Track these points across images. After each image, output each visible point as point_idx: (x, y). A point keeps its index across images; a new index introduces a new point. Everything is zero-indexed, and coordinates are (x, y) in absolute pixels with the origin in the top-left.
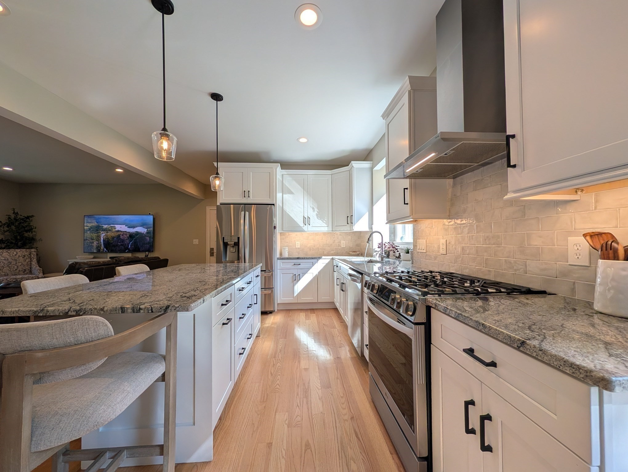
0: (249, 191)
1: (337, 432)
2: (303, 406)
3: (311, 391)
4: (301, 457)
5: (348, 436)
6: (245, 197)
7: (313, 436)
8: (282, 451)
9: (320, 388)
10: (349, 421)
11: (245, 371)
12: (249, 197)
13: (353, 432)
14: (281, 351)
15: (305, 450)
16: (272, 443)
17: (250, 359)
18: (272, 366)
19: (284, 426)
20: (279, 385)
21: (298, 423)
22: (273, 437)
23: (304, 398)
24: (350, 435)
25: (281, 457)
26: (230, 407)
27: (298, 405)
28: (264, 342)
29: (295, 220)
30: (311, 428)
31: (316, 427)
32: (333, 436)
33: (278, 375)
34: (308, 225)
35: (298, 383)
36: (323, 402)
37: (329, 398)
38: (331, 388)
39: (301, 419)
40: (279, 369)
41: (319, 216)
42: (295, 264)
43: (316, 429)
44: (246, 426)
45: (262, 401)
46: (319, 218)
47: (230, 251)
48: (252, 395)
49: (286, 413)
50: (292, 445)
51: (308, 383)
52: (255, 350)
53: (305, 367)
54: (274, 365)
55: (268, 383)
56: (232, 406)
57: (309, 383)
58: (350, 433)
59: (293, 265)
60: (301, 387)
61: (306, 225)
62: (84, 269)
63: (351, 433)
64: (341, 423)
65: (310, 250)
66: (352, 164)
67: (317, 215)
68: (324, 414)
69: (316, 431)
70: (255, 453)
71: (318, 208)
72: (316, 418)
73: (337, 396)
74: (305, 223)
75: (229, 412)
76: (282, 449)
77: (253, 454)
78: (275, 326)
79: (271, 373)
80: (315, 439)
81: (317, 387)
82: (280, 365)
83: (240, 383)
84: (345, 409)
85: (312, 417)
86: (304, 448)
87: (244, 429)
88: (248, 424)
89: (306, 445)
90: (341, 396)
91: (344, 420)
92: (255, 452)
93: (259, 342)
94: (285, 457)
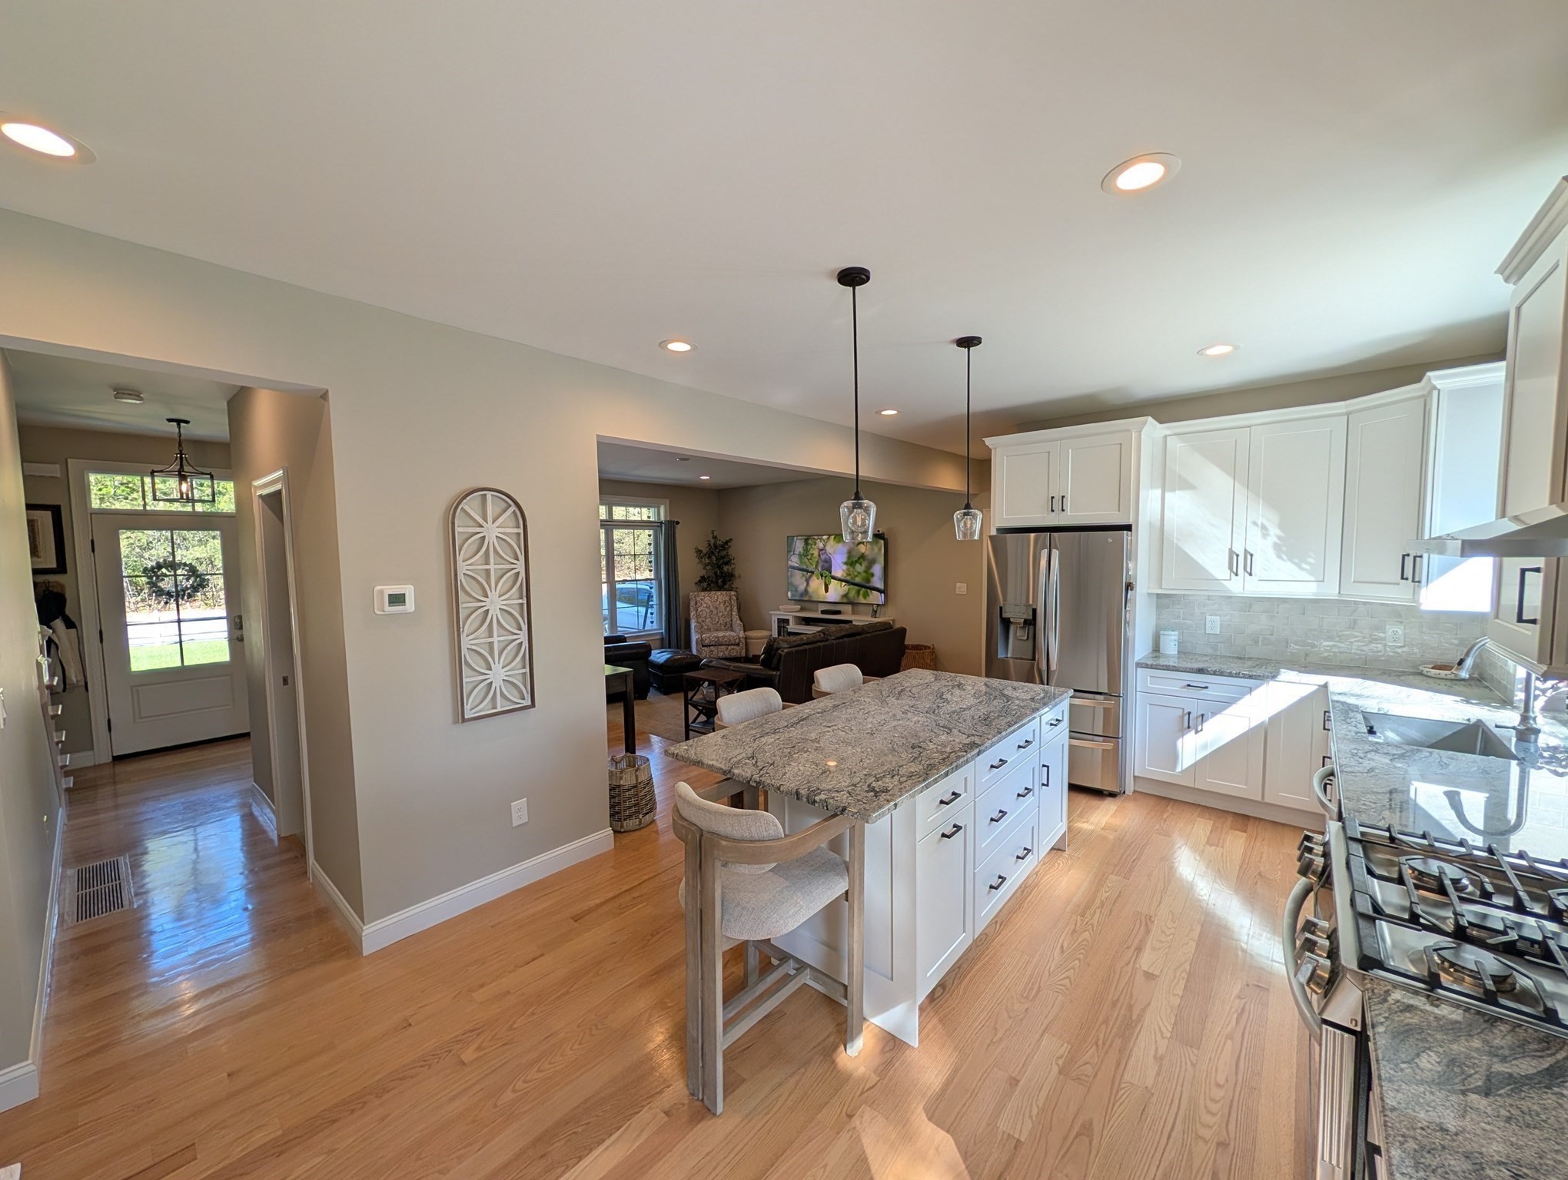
0: (1063, 497)
1: (1166, 1147)
2: (1107, 1052)
3: (1140, 1031)
4: (1065, 1138)
5: (1192, 1172)
6: (1053, 511)
7: (1107, 1121)
8: (1031, 1105)
9: (1169, 1035)
10: (1209, 1145)
11: (1010, 919)
12: (1063, 510)
13: (1207, 1170)
14: (1102, 904)
15: (1078, 1135)
16: (1018, 1081)
17: (1026, 899)
18: (1070, 932)
19: (1051, 1065)
20: (1070, 981)
21: (1083, 1077)
22: (1025, 1072)
23: (1117, 1038)
24: (1198, 1172)
25: (1027, 1115)
26: (965, 977)
27: (1096, 1043)
28: (1069, 869)
29: (1200, 562)
30: (1109, 1103)
31: (1121, 1107)
32: (1154, 1149)
33: (1076, 959)
34: (1247, 575)
35: (1115, 998)
36: (1160, 1067)
37: (1180, 1067)
38: (1198, 1049)
39: (1094, 1073)
40: (1083, 947)
41: (1284, 549)
42: (1189, 685)
43: (1118, 1113)
44: (981, 1025)
45: (1024, 996)
46: (1284, 557)
47: (1015, 636)
48: (1009, 974)
49: (1066, 1045)
50: (1056, 1109)
51: (1141, 1009)
52: (1043, 881)
53: (1150, 971)
54: (1074, 931)
55: (1049, 964)
56: (969, 976)
57: (1144, 1010)
58: (1199, 1169)
59: (1184, 687)
60: (1121, 1008)
61: (1237, 575)
62: (783, 651)
63: (1202, 1170)
64: (1186, 1135)
65: (1257, 642)
66: (1429, 379)
67: (1276, 547)
68: (1152, 1094)
69: (1116, 1115)
70: (984, 1080)
71: (1281, 527)
72: (1128, 1092)
73: (1204, 1077)
74: (1235, 570)
75: (960, 984)
76: (1034, 1103)
77: (980, 1079)
78: (1111, 837)
79: (1062, 947)
80: (1109, 1128)
81: (1160, 1029)
82: (1089, 940)
83: (993, 940)
84: (1214, 1115)
85: (1119, 1085)
86: (1077, 1128)
87: (976, 1028)
88: (987, 1024)
89: (1083, 1126)
90: (1216, 1081)
91: (1196, 1134)
92: (984, 1076)
93: (1059, 864)
94: (1034, 1118)
